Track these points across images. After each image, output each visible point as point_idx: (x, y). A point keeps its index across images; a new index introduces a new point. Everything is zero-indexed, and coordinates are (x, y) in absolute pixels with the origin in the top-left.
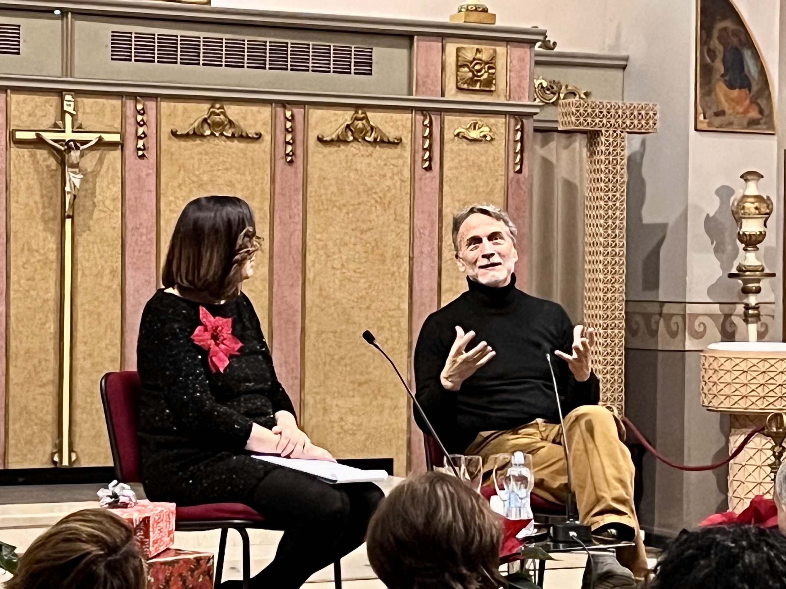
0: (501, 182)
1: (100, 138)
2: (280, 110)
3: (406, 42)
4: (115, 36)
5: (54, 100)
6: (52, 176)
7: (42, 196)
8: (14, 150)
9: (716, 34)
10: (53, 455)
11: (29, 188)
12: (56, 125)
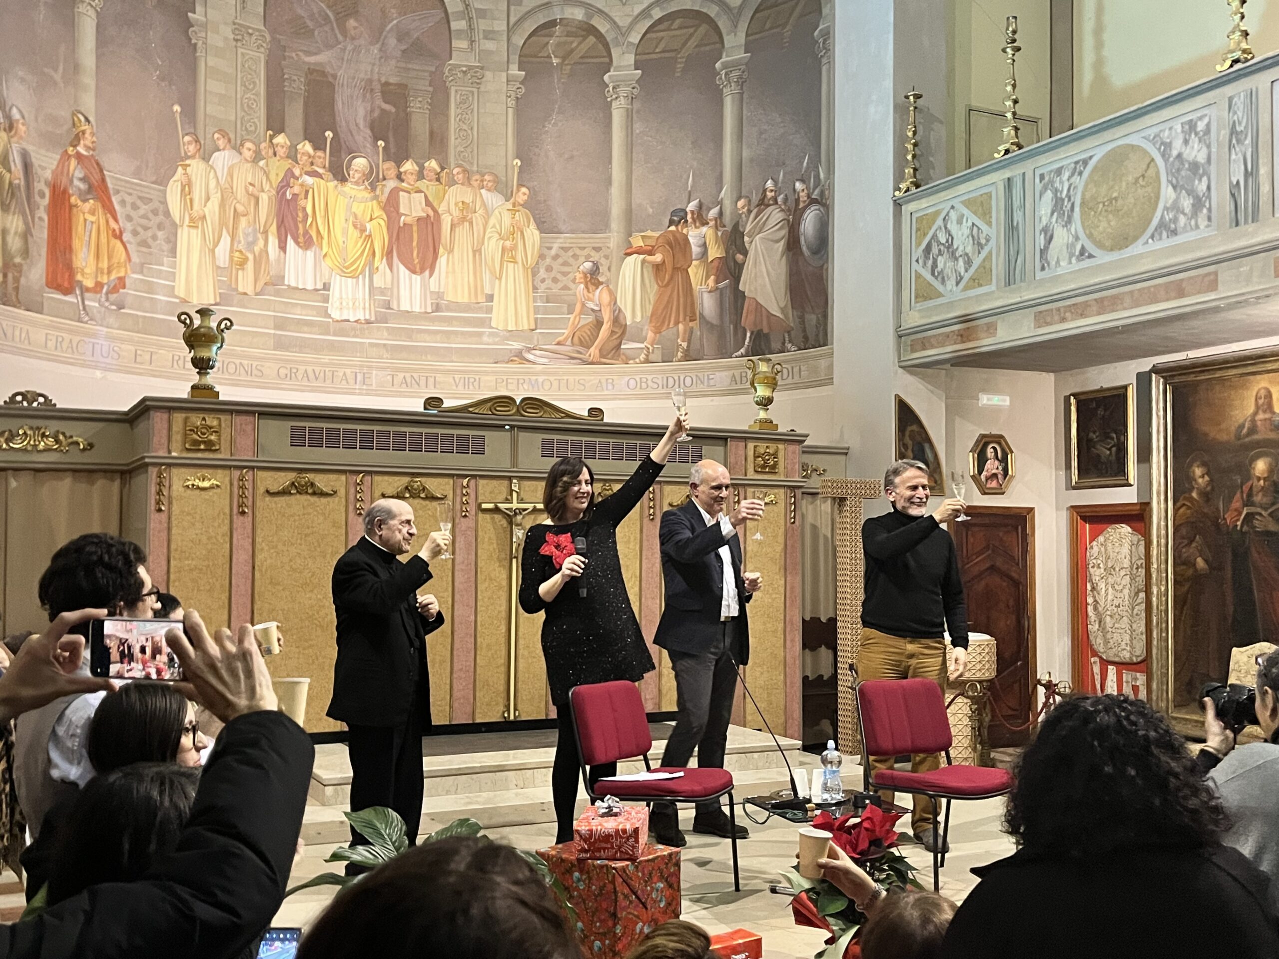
0: (782, 529)
1: (535, 507)
3: (721, 442)
4: (544, 442)
5: (506, 482)
6: (504, 532)
7: (498, 544)
8: (480, 515)
9: (907, 433)
10: (504, 712)
11: (490, 538)
12: (507, 499)
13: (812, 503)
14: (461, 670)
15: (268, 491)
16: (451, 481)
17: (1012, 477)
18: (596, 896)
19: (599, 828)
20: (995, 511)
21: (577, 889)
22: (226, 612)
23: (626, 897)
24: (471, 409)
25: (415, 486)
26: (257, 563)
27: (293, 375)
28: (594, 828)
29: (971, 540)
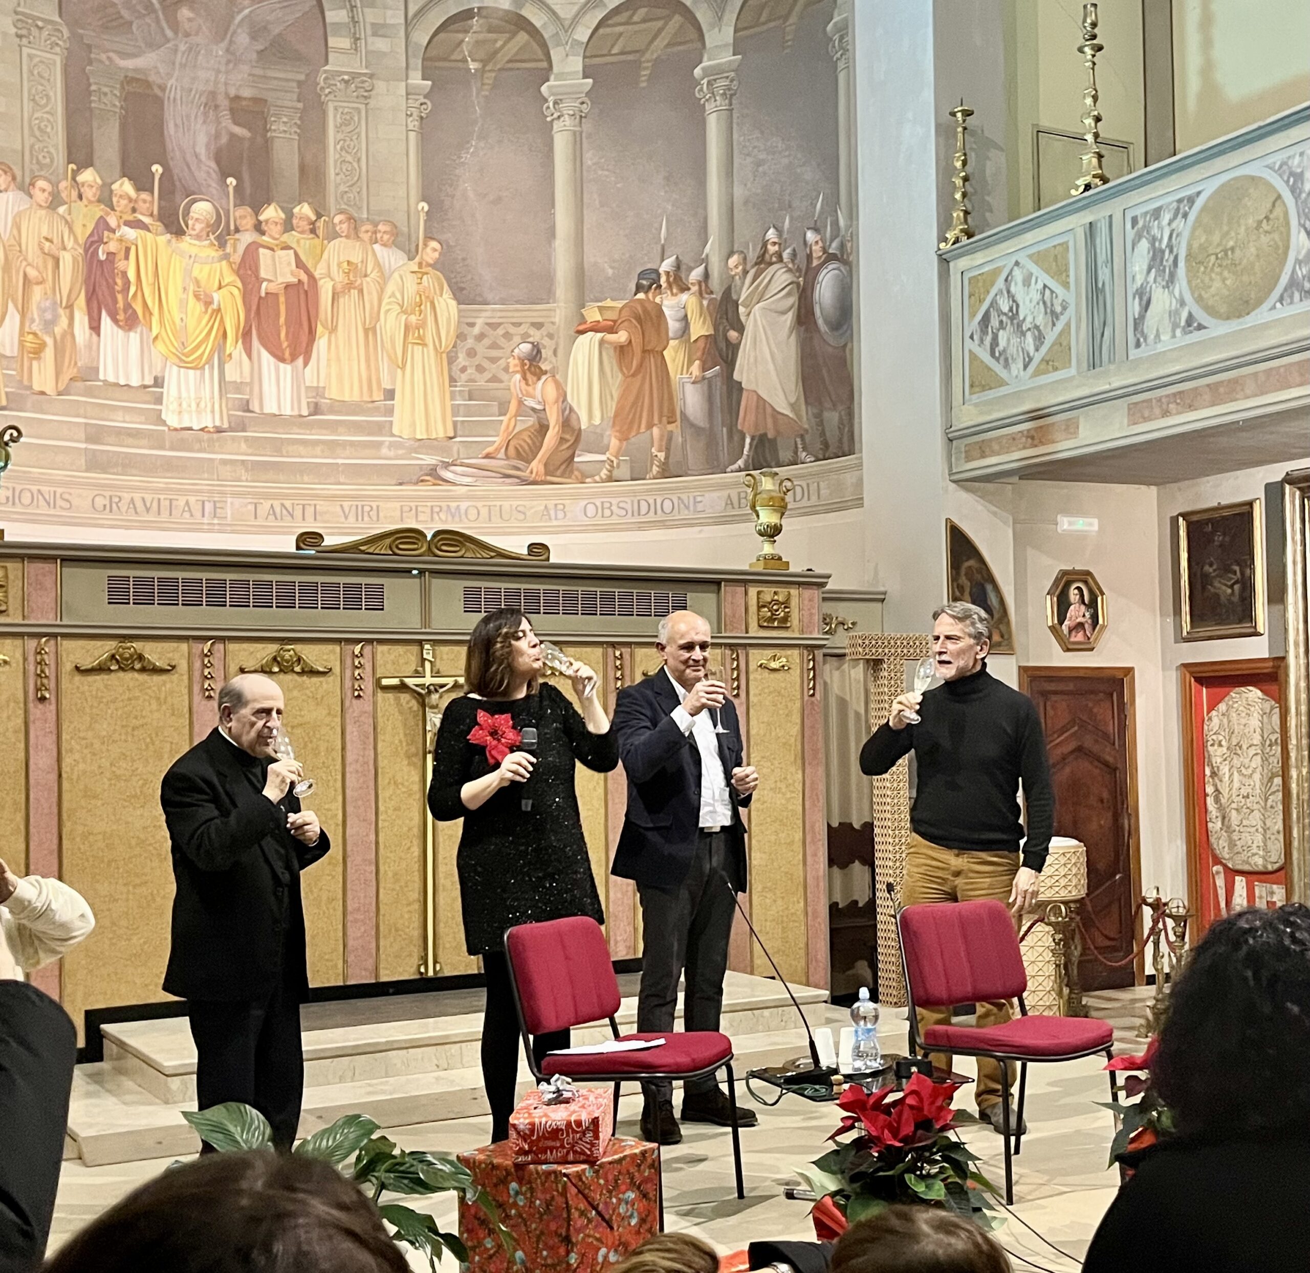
0: (798, 704)
1: (456, 682)
2: (610, 650)
3: (715, 588)
4: (467, 591)
5: (415, 649)
6: (414, 717)
7: (405, 735)
8: (380, 694)
9: (963, 571)
10: (419, 966)
11: (394, 727)
12: (416, 671)
13: (838, 669)
14: (358, 909)
15: (77, 668)
16: (337, 648)
17: (1104, 627)
18: (541, 1215)
19: (544, 1120)
20: (1081, 674)
21: (515, 1204)
22: (22, 839)
23: (583, 1213)
24: (362, 548)
25: (287, 657)
26: (65, 769)
27: (114, 506)
28: (537, 1121)
29: (1051, 712)
